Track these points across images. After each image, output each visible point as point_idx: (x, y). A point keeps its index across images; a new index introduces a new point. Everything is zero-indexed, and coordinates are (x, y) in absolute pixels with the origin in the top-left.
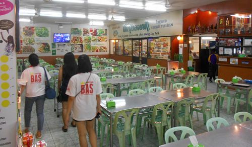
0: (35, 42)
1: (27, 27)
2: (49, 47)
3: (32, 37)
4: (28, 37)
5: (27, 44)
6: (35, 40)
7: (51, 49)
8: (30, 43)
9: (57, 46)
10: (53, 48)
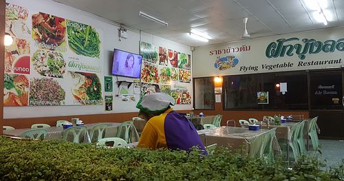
0: (67, 68)
1: (45, 16)
2: (98, 85)
3: (58, 50)
4: (47, 50)
5: (43, 73)
6: (67, 61)
7: (103, 93)
8: (51, 70)
9: (115, 86)
10: (107, 89)
